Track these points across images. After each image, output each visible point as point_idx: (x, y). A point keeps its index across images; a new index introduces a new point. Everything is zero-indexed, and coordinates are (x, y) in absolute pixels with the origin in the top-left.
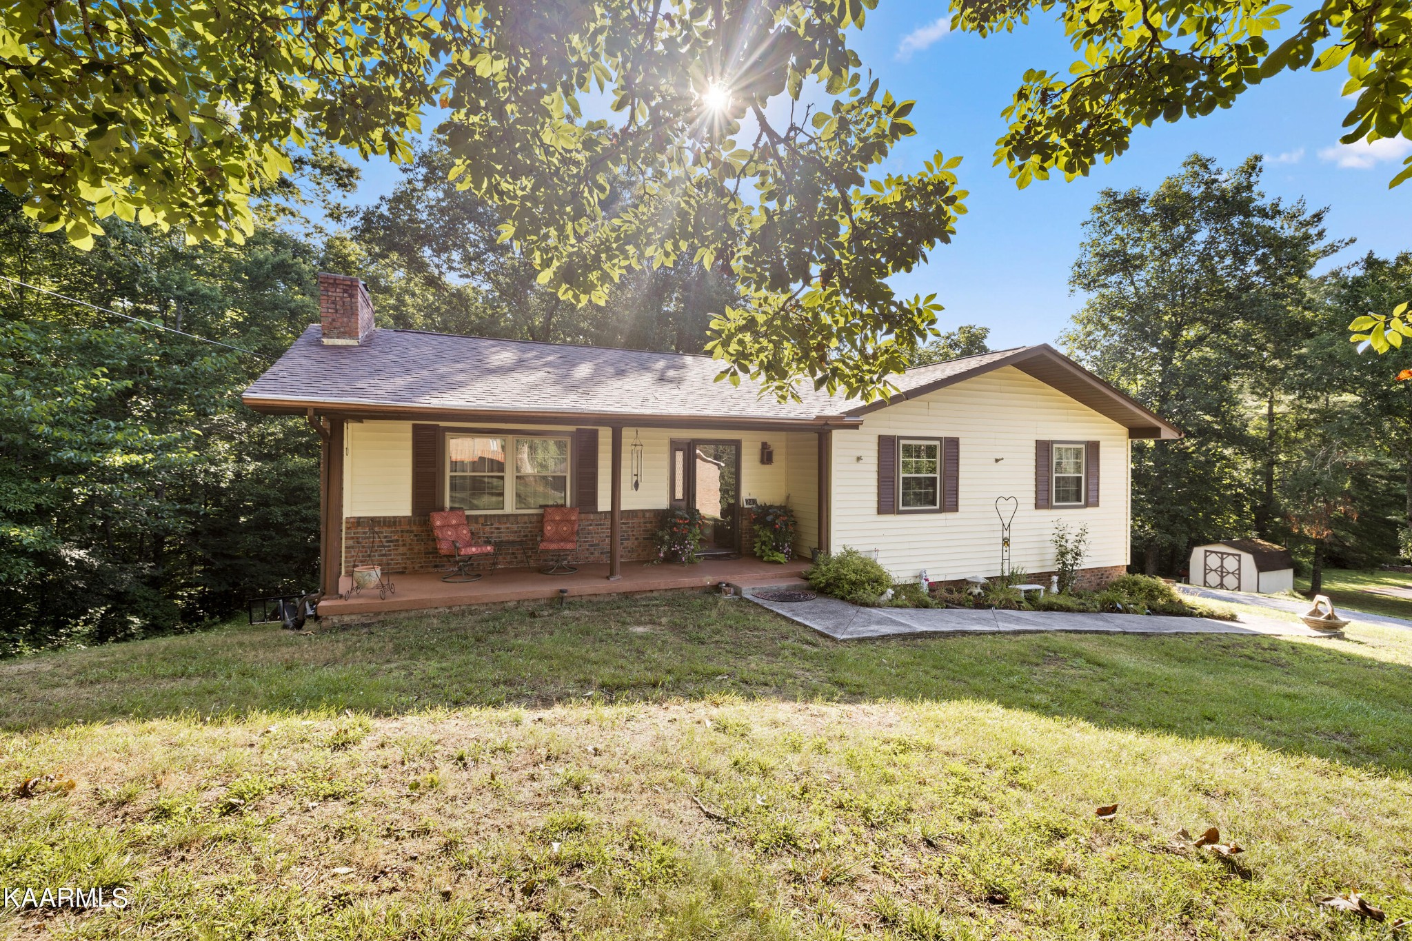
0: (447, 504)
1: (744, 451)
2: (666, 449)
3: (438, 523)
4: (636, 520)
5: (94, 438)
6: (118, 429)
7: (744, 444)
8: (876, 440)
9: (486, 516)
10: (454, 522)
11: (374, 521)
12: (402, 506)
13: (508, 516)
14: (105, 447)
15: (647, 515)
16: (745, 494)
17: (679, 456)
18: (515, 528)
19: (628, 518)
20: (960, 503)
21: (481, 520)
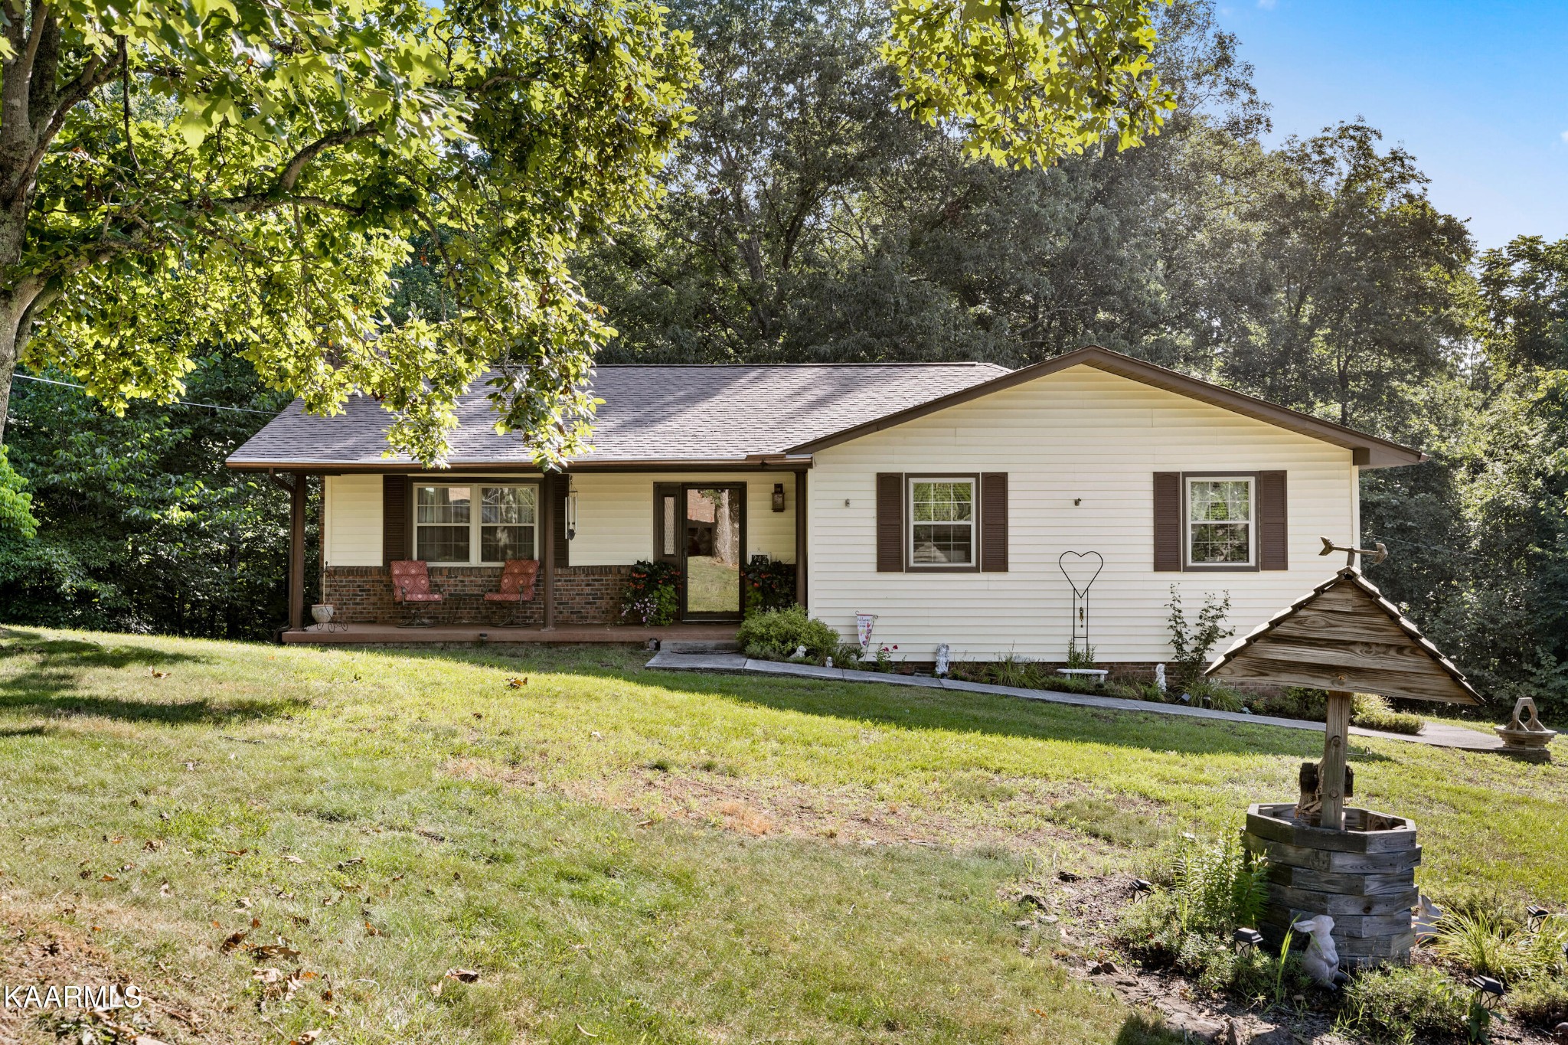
0: (415, 556)
1: (750, 496)
2: (649, 495)
3: (397, 572)
4: (610, 577)
5: (157, 494)
6: (179, 484)
7: (749, 487)
8: (874, 478)
9: (450, 569)
10: (413, 572)
11: (351, 571)
12: (374, 557)
13: (471, 569)
14: (164, 503)
15: (623, 571)
16: (752, 550)
17: (670, 502)
18: (479, 581)
19: (601, 574)
20: (1011, 559)
21: (446, 572)
